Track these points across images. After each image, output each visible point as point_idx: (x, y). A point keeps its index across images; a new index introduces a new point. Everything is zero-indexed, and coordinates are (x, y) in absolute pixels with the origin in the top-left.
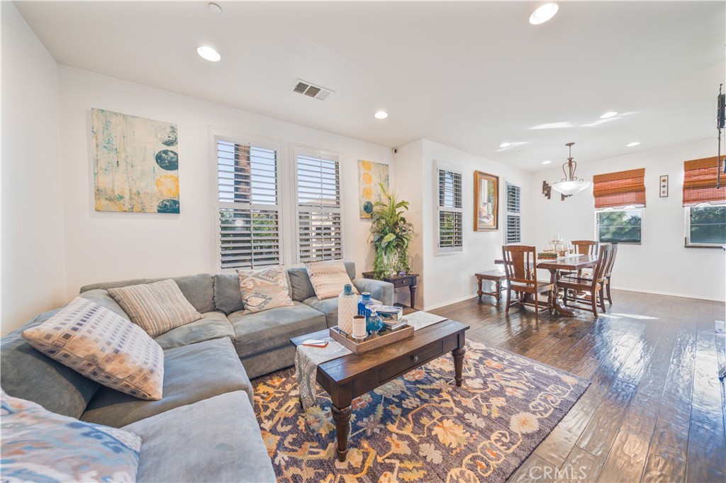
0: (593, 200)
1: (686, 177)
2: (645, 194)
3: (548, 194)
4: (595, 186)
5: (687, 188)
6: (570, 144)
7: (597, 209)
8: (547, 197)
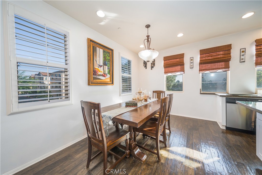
0: (163, 69)
1: (200, 58)
2: (184, 67)
3: (146, 67)
4: (164, 62)
5: (201, 63)
6: (148, 26)
7: (165, 74)
8: (145, 68)
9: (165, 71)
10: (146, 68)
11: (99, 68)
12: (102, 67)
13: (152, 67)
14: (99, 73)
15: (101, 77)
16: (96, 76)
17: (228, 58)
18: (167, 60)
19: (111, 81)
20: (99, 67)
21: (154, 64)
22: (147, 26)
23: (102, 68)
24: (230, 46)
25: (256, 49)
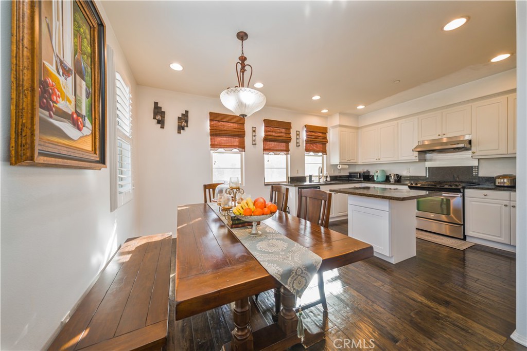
1: (266, 131)
2: (244, 141)
3: (161, 122)
4: (210, 124)
5: (266, 140)
6: (242, 36)
7: (213, 149)
8: (160, 125)
9: (211, 141)
10: (162, 127)
11: (62, 79)
12: (71, 77)
13: (181, 128)
14: (62, 105)
15: (66, 127)
16: (51, 117)
17: (288, 138)
18: (216, 121)
19: (98, 152)
20: (61, 72)
21: (187, 122)
22: (241, 34)
23: (70, 79)
24: (289, 124)
25: (307, 135)
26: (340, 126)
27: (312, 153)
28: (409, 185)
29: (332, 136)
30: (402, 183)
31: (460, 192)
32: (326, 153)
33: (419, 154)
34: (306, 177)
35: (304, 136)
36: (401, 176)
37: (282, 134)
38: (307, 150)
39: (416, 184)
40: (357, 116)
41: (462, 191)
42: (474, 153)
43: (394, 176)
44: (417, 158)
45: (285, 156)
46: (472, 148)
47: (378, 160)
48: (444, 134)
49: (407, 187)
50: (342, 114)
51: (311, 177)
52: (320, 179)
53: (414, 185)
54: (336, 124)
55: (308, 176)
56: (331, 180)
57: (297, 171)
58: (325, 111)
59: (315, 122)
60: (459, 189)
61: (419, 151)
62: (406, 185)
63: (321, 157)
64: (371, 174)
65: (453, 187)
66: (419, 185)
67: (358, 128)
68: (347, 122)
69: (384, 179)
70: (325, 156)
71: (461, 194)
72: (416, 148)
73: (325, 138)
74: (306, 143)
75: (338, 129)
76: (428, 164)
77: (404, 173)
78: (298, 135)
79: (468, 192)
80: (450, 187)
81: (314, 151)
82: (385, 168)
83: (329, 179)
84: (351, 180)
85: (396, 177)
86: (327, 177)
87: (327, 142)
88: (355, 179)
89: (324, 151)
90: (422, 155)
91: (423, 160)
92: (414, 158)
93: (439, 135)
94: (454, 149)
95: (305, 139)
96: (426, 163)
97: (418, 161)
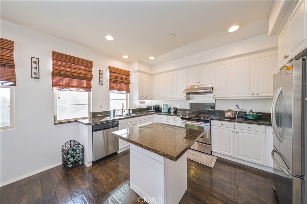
1: (54, 64)
5: (55, 74)
17: (90, 76)
24: (91, 63)
25: (110, 75)
26: (139, 71)
27: (116, 91)
28: (181, 116)
29: (133, 79)
30: (177, 115)
31: (209, 123)
32: (129, 91)
33: (186, 95)
34: (110, 112)
35: (107, 75)
36: (177, 109)
37: (81, 71)
38: (111, 88)
39: (185, 116)
40: (151, 66)
41: (210, 122)
42: (214, 95)
43: (173, 109)
44: (185, 97)
45: (87, 93)
46: (214, 92)
47: (164, 98)
48: (199, 83)
49: (180, 118)
50: (140, 62)
51: (114, 111)
52: (123, 112)
53: (184, 117)
54: (136, 70)
55: (111, 110)
56: (133, 112)
57: (101, 106)
58: (125, 57)
59: (118, 65)
60: (209, 120)
61: (186, 93)
62: (180, 116)
63: (126, 95)
64: (160, 107)
65: (206, 119)
66: (187, 117)
67: (152, 75)
68: (143, 68)
69: (167, 111)
70: (128, 94)
71: (210, 124)
72: (184, 91)
73: (128, 79)
74: (110, 82)
75: (137, 73)
76: (191, 101)
77: (178, 107)
78: (102, 74)
79: (213, 122)
80: (204, 119)
81: (118, 89)
82: (168, 103)
83: (131, 112)
84: (149, 111)
85: (174, 109)
86: (130, 110)
87: (130, 83)
88: (150, 110)
89: (128, 90)
90: (188, 95)
91: (188, 99)
92: (183, 97)
93: (197, 83)
94: (204, 92)
95: (109, 79)
96: (190, 100)
97: (186, 99)
